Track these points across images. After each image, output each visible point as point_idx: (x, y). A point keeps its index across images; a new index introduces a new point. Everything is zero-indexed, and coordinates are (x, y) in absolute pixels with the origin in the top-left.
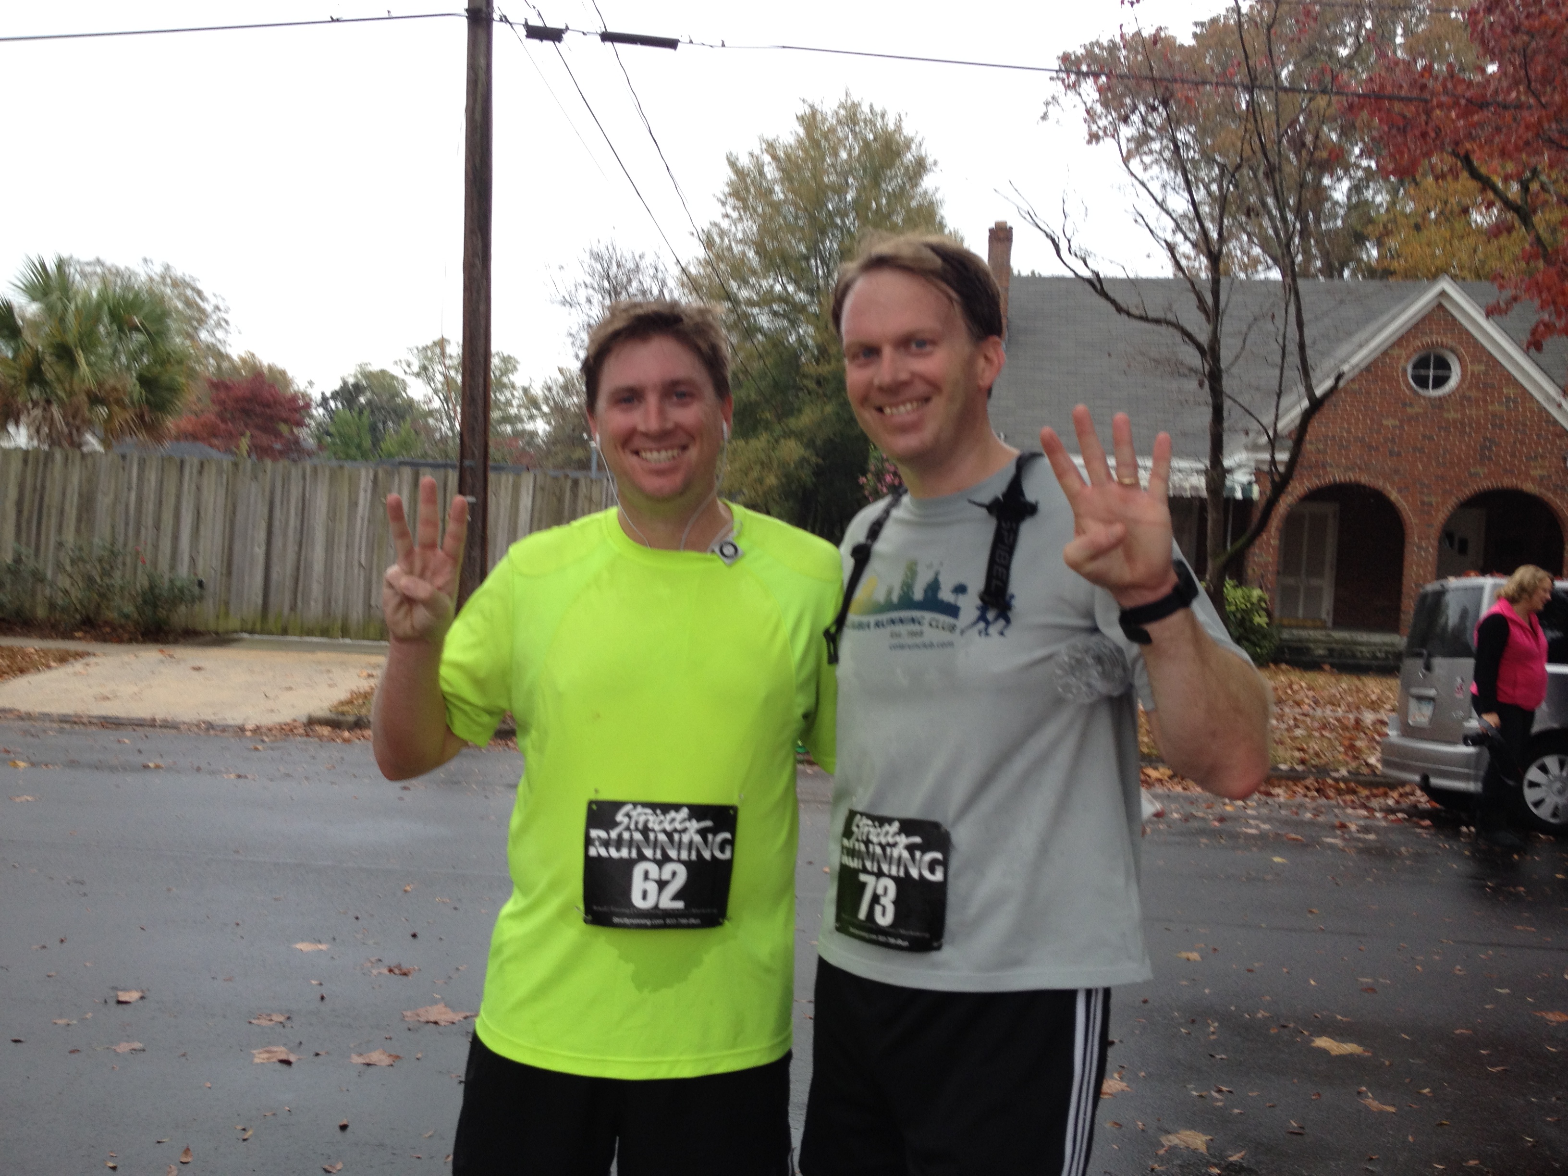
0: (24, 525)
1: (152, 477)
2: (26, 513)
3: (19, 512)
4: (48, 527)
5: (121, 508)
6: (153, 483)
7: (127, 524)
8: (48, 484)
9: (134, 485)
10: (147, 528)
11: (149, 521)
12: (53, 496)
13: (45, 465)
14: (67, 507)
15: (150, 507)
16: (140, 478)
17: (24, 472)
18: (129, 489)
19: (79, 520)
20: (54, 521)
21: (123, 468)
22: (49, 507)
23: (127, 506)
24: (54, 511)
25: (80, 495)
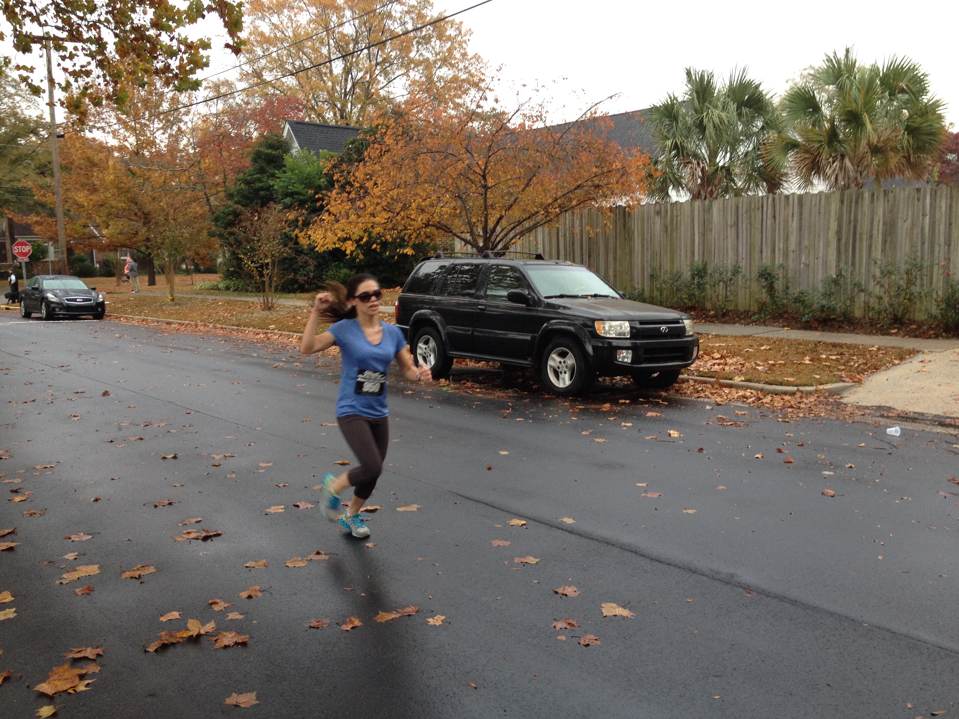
0: (843, 249)
1: (943, 204)
2: (843, 241)
3: (839, 240)
4: (861, 250)
5: (917, 230)
6: (944, 209)
7: (923, 243)
8: (859, 217)
9: (928, 212)
10: (939, 245)
11: (941, 239)
12: (864, 225)
13: (857, 203)
14: (875, 232)
15: (942, 228)
16: (933, 206)
17: (841, 209)
18: (924, 215)
19: (885, 242)
20: (865, 244)
21: (918, 200)
22: (861, 234)
23: (923, 229)
24: (865, 237)
25: (885, 224)
